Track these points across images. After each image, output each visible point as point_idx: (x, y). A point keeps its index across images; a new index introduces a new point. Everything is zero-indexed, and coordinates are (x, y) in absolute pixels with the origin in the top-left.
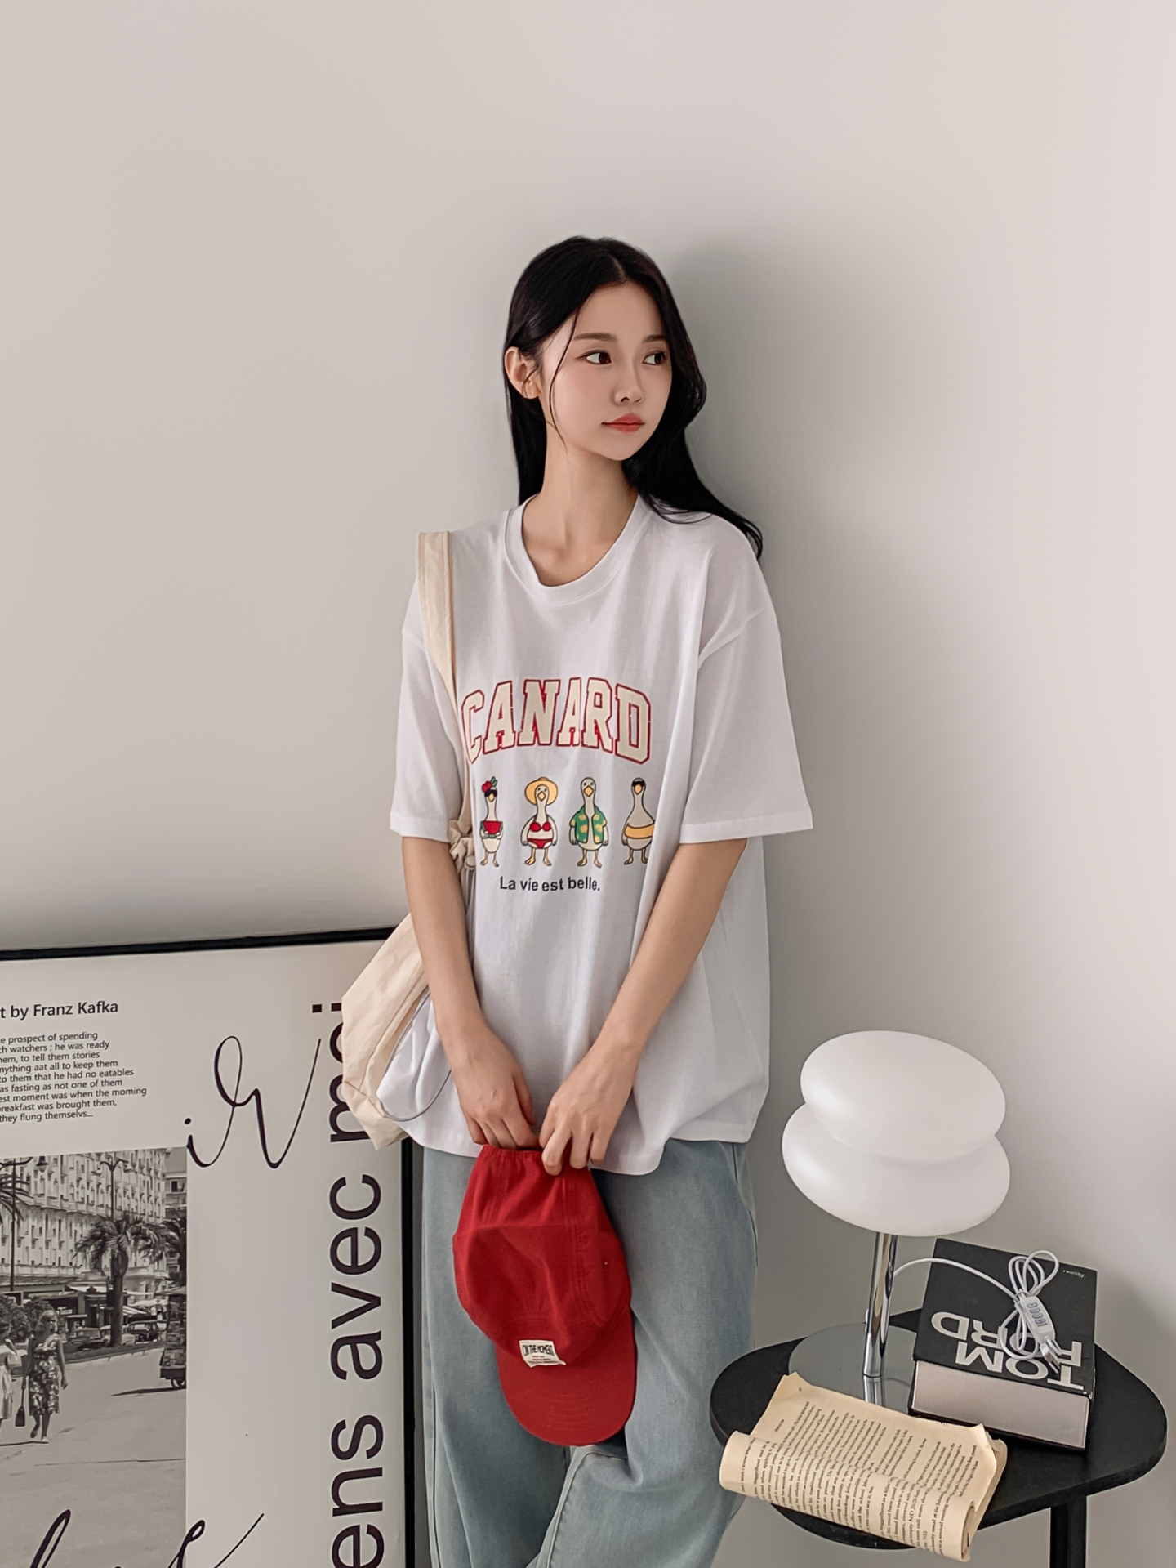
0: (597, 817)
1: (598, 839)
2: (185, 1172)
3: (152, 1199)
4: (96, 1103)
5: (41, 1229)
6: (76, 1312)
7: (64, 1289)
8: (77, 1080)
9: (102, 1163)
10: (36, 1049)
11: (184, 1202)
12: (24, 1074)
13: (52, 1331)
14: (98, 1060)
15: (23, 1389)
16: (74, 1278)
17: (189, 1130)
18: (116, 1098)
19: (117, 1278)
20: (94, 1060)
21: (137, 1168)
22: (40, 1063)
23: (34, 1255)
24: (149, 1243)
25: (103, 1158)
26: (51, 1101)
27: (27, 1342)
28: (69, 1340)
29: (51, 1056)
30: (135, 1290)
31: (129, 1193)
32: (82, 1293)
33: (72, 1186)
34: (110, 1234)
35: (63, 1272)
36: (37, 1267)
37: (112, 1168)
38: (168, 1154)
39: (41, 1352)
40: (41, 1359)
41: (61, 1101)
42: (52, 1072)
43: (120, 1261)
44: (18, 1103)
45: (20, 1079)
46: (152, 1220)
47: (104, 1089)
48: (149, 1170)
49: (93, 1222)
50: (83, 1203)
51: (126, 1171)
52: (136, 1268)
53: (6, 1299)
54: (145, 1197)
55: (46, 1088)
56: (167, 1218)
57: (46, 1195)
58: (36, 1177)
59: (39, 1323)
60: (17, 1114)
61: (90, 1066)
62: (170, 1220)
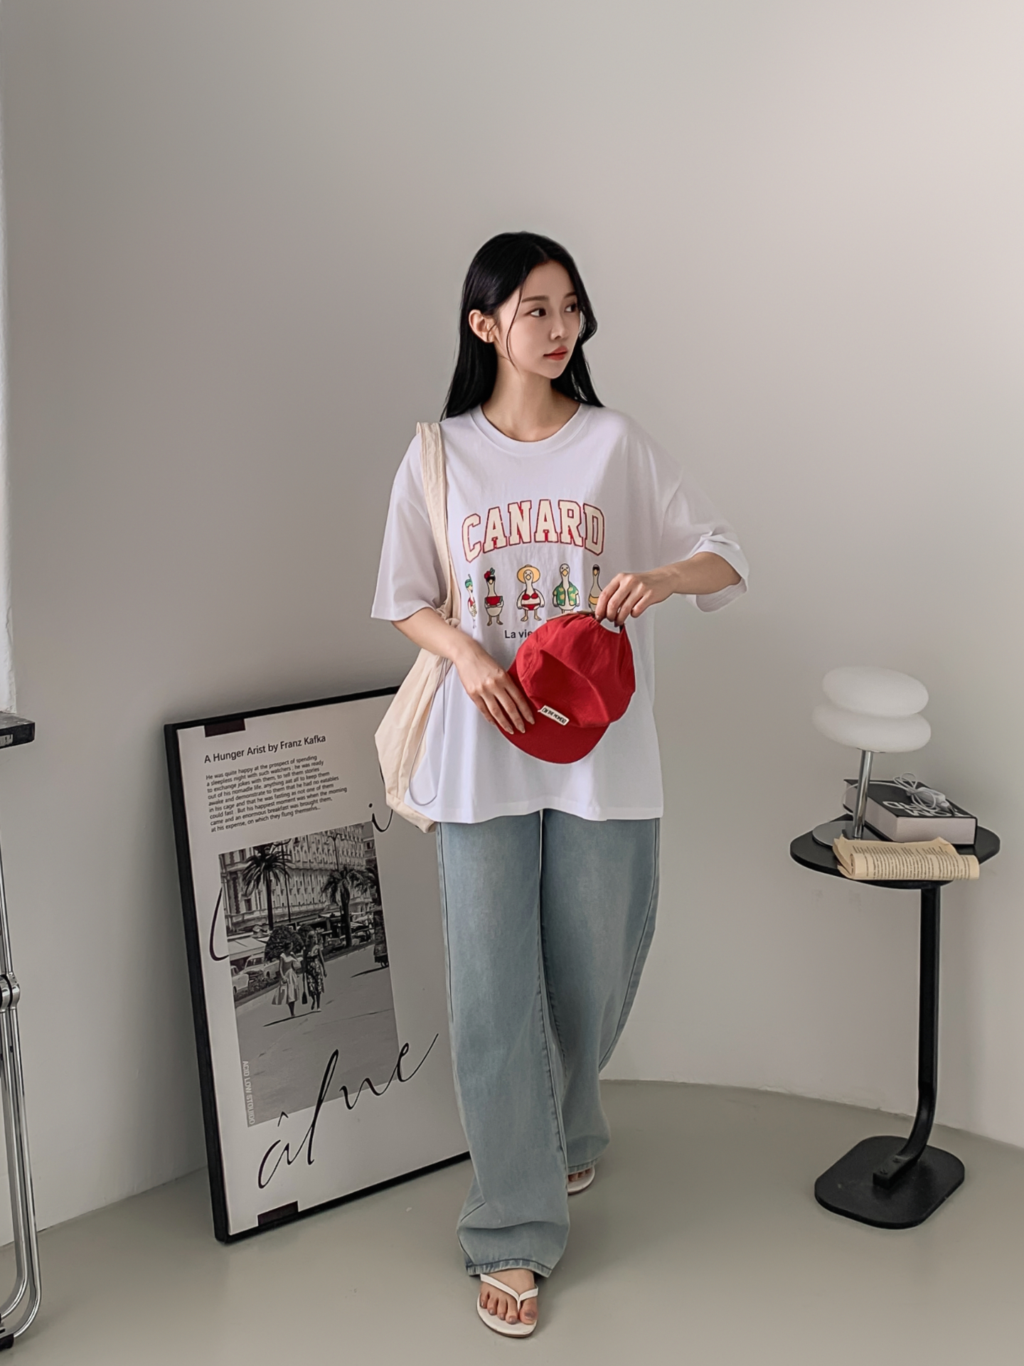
0: (571, 590)
1: (572, 603)
2: (373, 836)
3: (358, 855)
4: (321, 800)
5: (301, 882)
6: (326, 930)
7: (317, 916)
8: (309, 787)
9: (329, 837)
10: (285, 769)
11: (375, 855)
12: (279, 786)
13: (315, 944)
14: (319, 772)
15: (304, 981)
16: (322, 909)
17: (372, 811)
18: (331, 796)
19: (345, 907)
20: (317, 773)
21: (348, 837)
22: (288, 778)
23: (299, 899)
24: (359, 882)
25: (329, 833)
26: (297, 802)
27: (302, 953)
28: (324, 947)
29: (293, 773)
30: (355, 912)
31: (345, 853)
32: (327, 918)
33: (314, 853)
34: (339, 880)
35: (316, 906)
36: (301, 906)
37: (334, 839)
38: (363, 827)
39: (311, 957)
40: (311, 961)
41: (303, 801)
42: (295, 783)
43: (345, 896)
44: (279, 806)
45: (279, 790)
46: (359, 868)
47: (324, 791)
48: (354, 838)
49: (328, 874)
50: (321, 863)
51: (342, 840)
52: (354, 899)
53: (288, 928)
54: (354, 854)
55: (293, 793)
56: (367, 865)
57: (301, 861)
58: (294, 850)
59: (307, 940)
60: (279, 813)
61: (314, 777)
62: (368, 867)
